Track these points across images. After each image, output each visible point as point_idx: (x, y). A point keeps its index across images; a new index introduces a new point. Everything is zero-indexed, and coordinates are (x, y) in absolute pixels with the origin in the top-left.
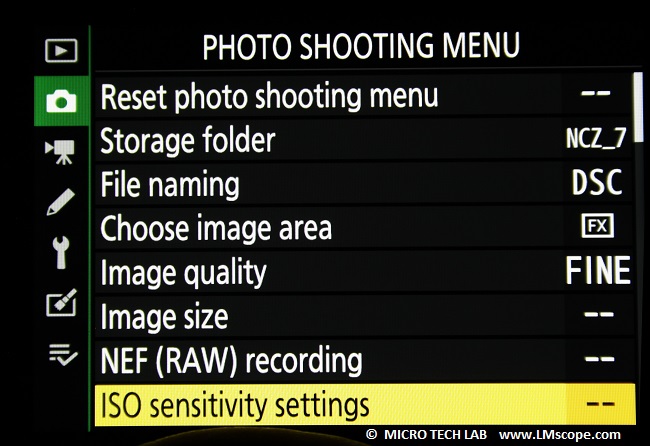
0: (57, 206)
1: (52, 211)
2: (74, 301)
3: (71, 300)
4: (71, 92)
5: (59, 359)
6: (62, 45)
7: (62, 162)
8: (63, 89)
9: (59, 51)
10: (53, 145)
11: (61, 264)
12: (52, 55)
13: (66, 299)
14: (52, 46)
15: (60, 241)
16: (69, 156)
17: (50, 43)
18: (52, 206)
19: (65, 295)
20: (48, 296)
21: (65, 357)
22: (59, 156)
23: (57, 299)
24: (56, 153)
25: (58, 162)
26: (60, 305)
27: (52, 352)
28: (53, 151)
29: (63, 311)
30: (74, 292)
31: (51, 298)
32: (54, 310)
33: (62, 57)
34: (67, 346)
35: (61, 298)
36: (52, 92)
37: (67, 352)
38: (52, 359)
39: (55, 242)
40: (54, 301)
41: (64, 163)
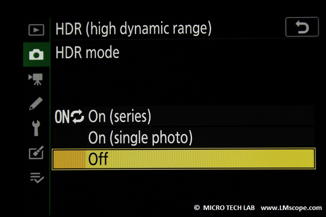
0: (34, 105)
1: (32, 108)
2: (42, 152)
3: (41, 151)
4: (41, 50)
5: (35, 180)
6: (36, 27)
7: (36, 84)
8: (37, 48)
9: (35, 30)
10: (32, 76)
11: (36, 134)
12: (32, 32)
13: (38, 151)
14: (32, 28)
15: (36, 122)
16: (40, 81)
17: (31, 26)
18: (32, 106)
19: (38, 149)
20: (30, 149)
21: (38, 179)
22: (36, 81)
23: (34, 151)
24: (34, 80)
25: (35, 84)
26: (35, 154)
27: (31, 177)
28: (32, 79)
29: (37, 157)
30: (42, 147)
31: (31, 150)
32: (32, 156)
33: (37, 33)
34: (39, 173)
35: (36, 150)
36: (32, 51)
37: (39, 177)
38: (32, 180)
39: (33, 123)
40: (32, 152)
41: (38, 85)
